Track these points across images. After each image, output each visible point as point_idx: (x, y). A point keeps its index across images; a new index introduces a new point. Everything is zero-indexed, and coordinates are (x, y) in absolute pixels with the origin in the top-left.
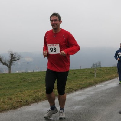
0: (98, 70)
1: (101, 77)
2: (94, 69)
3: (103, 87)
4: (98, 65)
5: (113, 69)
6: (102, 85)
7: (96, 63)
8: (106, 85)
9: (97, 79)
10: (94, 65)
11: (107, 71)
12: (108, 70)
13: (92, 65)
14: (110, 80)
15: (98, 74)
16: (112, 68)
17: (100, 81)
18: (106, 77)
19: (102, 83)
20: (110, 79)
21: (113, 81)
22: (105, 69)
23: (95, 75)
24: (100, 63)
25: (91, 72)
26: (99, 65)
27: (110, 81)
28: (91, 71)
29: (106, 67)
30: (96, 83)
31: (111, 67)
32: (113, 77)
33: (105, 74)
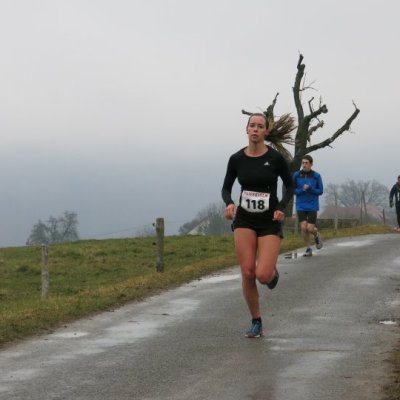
0: (64, 256)
1: (76, 293)
2: (38, 249)
3: (83, 342)
4: (60, 229)
5: (135, 251)
6: (80, 334)
7: (52, 220)
8: (100, 332)
9: (52, 300)
10: (40, 229)
11: (104, 261)
12: (110, 258)
13: (30, 233)
14: (118, 307)
15: (61, 278)
16: (135, 247)
17: (70, 313)
18: (102, 290)
19: (77, 323)
20: (122, 300)
21: (135, 313)
22: (99, 250)
23: (45, 285)
24: (71, 219)
25: (23, 269)
26: (66, 233)
27: (120, 312)
28: (24, 262)
29: (104, 241)
30: (49, 323)
31: (126, 240)
32: (137, 289)
33: (98, 274)
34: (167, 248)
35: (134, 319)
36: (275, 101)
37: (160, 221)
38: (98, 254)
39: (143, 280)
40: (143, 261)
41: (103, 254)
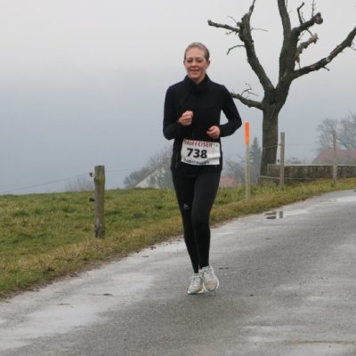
5: (66, 210)
8: (19, 318)
11: (25, 224)
12: (33, 220)
14: (44, 285)
16: (65, 204)
18: (22, 262)
20: (49, 275)
21: (67, 293)
22: (18, 209)
27: (47, 291)
29: (24, 197)
31: (54, 196)
32: (69, 260)
33: (16, 242)
34: (109, 206)
35: (66, 300)
36: (252, 8)
37: (100, 170)
38: (16, 215)
39: (77, 249)
40: (75, 223)
41: (23, 214)
